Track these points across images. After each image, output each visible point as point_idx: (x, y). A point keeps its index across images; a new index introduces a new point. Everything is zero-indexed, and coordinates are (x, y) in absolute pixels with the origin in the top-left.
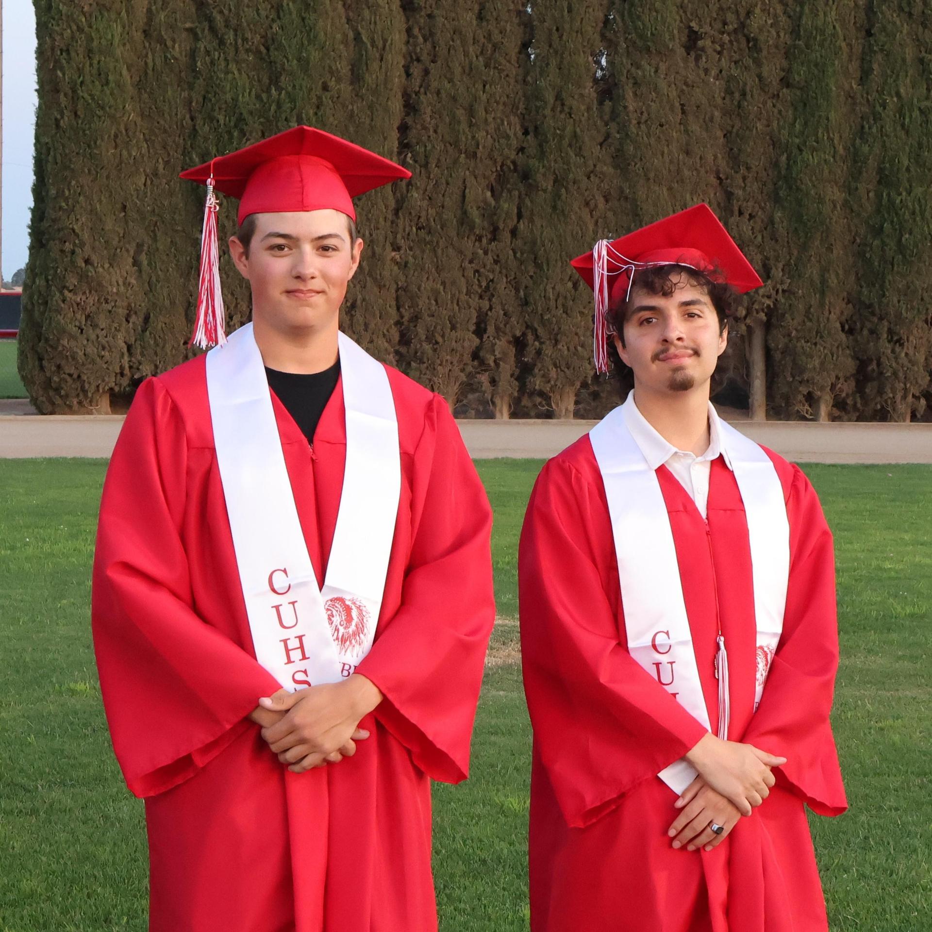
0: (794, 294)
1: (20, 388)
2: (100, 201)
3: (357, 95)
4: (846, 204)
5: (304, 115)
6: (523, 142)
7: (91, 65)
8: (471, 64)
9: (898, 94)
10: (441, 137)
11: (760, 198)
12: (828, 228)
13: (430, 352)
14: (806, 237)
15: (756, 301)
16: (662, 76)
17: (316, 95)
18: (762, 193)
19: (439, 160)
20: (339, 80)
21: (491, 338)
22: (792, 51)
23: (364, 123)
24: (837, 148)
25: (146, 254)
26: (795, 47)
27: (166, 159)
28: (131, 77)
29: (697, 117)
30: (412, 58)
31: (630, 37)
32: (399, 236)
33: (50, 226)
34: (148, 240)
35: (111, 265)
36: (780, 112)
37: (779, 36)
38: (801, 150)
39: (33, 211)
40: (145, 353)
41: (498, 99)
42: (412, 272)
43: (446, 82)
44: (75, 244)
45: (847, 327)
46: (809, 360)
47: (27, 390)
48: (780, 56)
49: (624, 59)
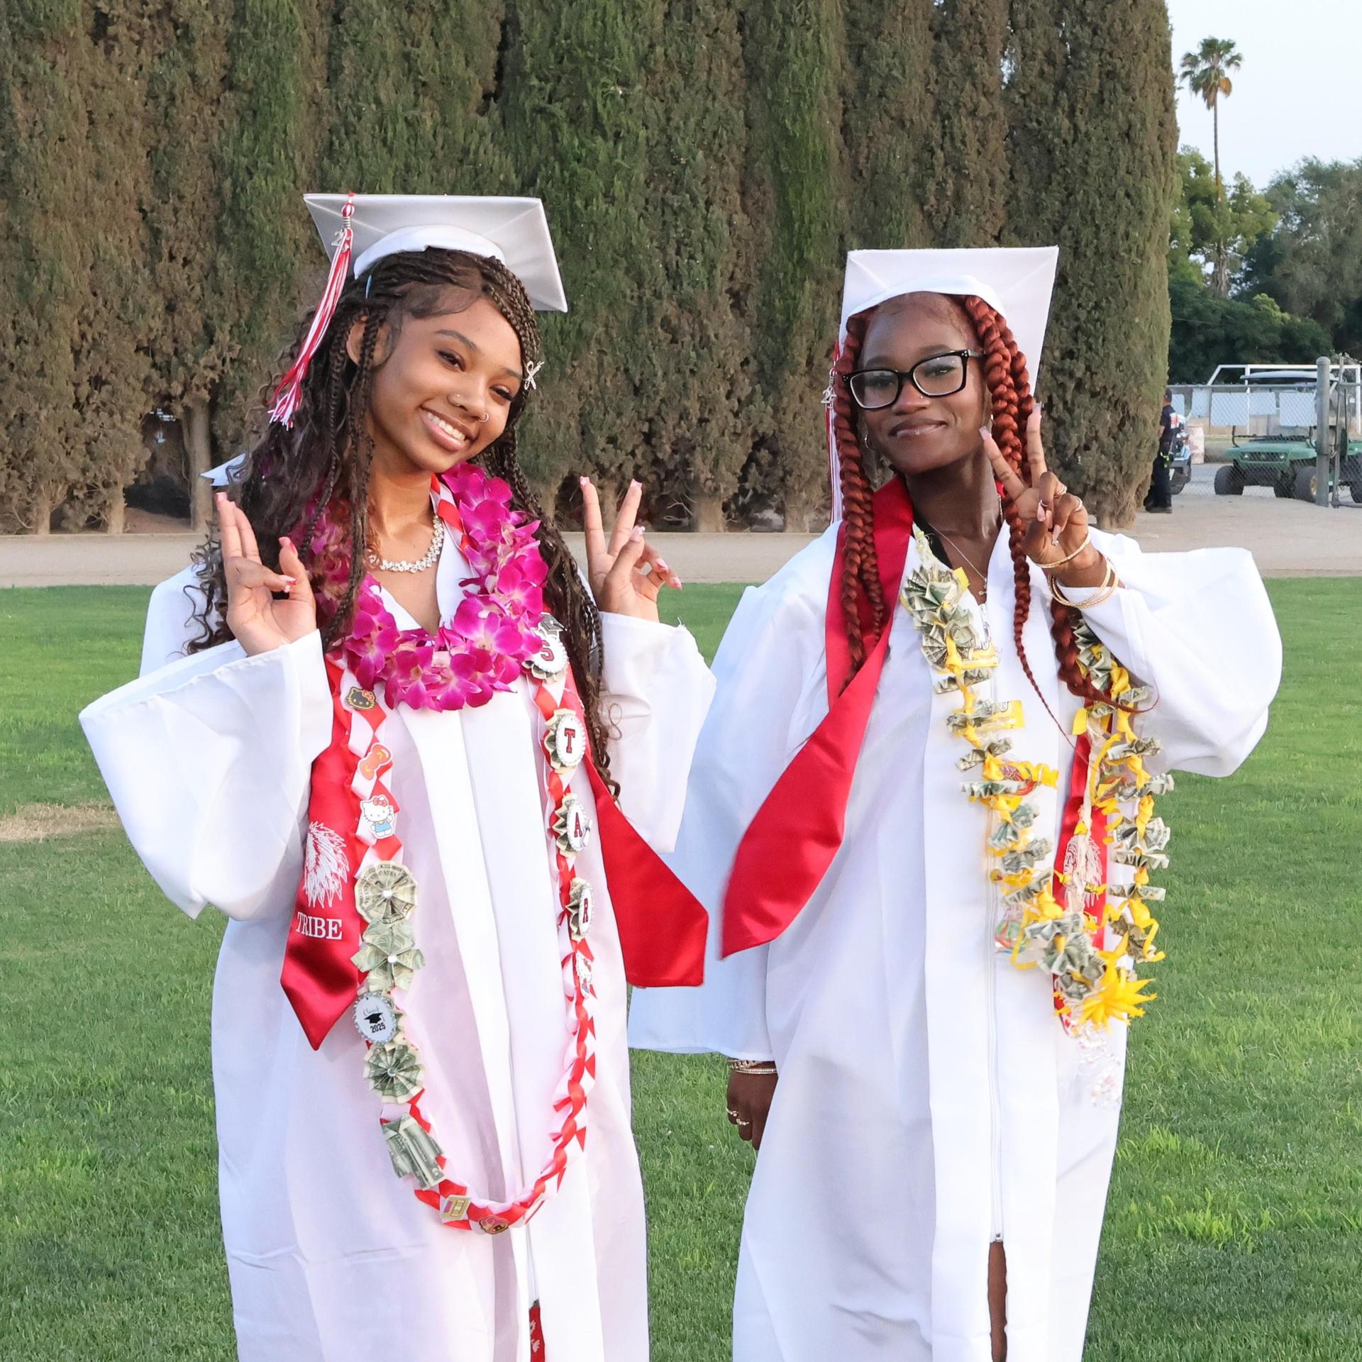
0: (246, 364)
9: (378, 101)
11: (198, 236)
12: (289, 277)
14: (261, 289)
15: (195, 374)
16: (62, 74)
18: (200, 229)
22: (235, 41)
24: (298, 171)
26: (241, 36)
29: (110, 128)
31: (16, 20)
36: (221, 123)
37: (218, 22)
38: (251, 174)
48: (219, 48)
49: (8, 49)
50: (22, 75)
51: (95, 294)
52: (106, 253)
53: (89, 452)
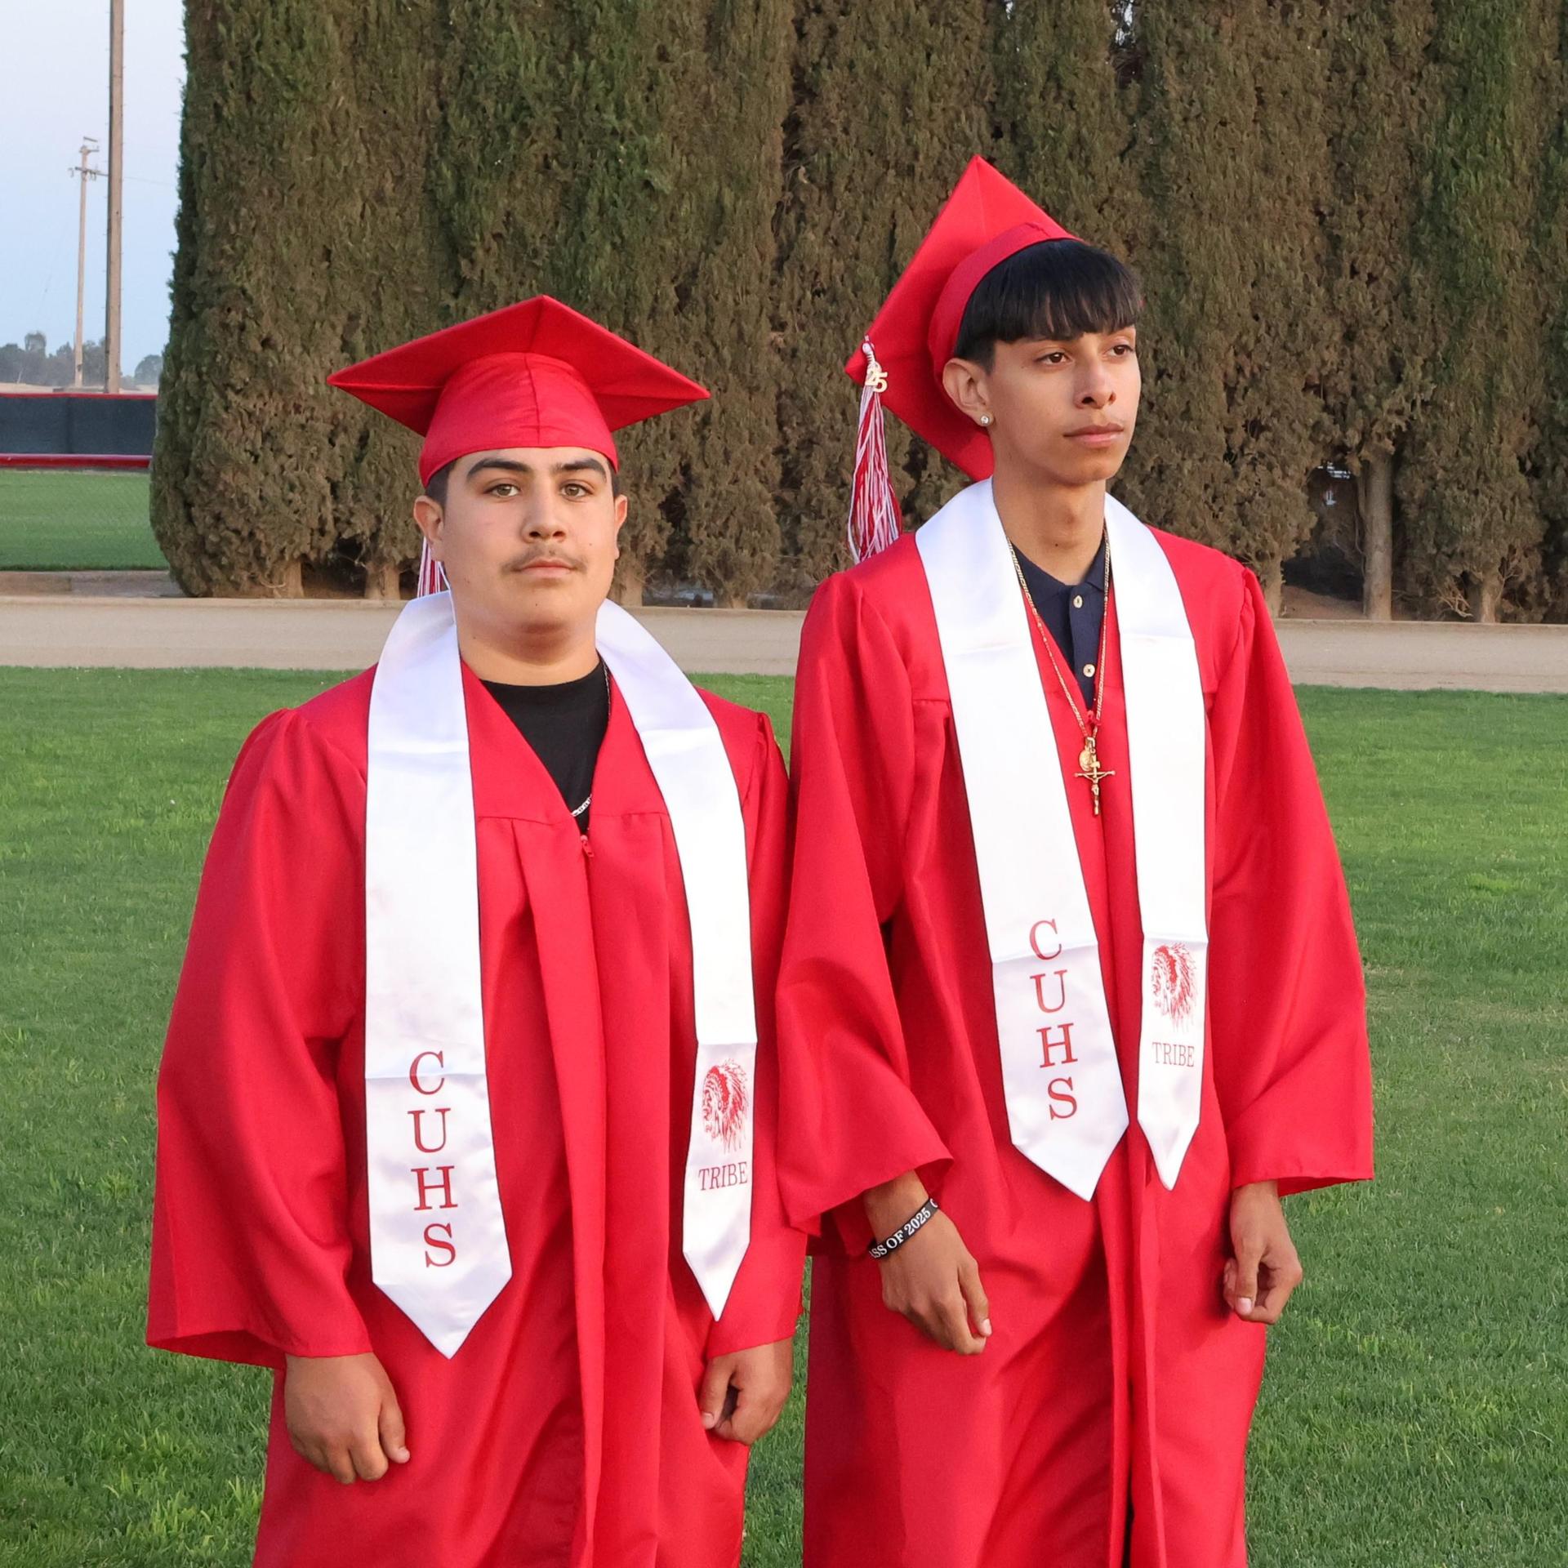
0: (1441, 408)
1: (154, 552)
2: (288, 242)
3: (715, 69)
4: (1531, 256)
5: (627, 102)
6: (992, 149)
7: (275, 15)
8: (907, 18)
10: (854, 140)
11: (1388, 246)
12: (1500, 298)
13: (833, 499)
14: (1463, 314)
15: (1377, 420)
16: (1226, 41)
17: (648, 69)
18: (1390, 238)
19: (851, 179)
20: (686, 43)
21: (935, 478)
23: (727, 116)
24: (1518, 166)
25: (364, 332)
27: (398, 173)
28: (341, 35)
29: (1284, 110)
30: (809, 5)
32: (783, 305)
33: (205, 283)
34: (365, 307)
35: (306, 349)
36: (1422, 103)
38: (1456, 167)
39: (179, 258)
40: (361, 496)
41: (951, 78)
42: (804, 365)
43: (864, 48)
44: (245, 315)
45: (1529, 465)
46: (1465, 519)
47: (166, 557)
48: (1423, 9)
49: (1163, 12)
50: (1180, 44)
51: (1256, 318)
52: (1272, 266)
53: (1242, 516)
